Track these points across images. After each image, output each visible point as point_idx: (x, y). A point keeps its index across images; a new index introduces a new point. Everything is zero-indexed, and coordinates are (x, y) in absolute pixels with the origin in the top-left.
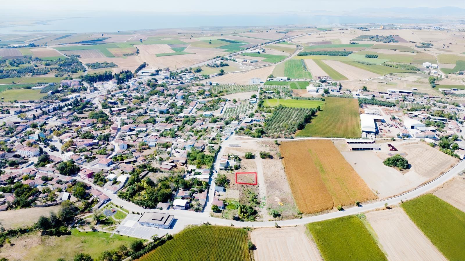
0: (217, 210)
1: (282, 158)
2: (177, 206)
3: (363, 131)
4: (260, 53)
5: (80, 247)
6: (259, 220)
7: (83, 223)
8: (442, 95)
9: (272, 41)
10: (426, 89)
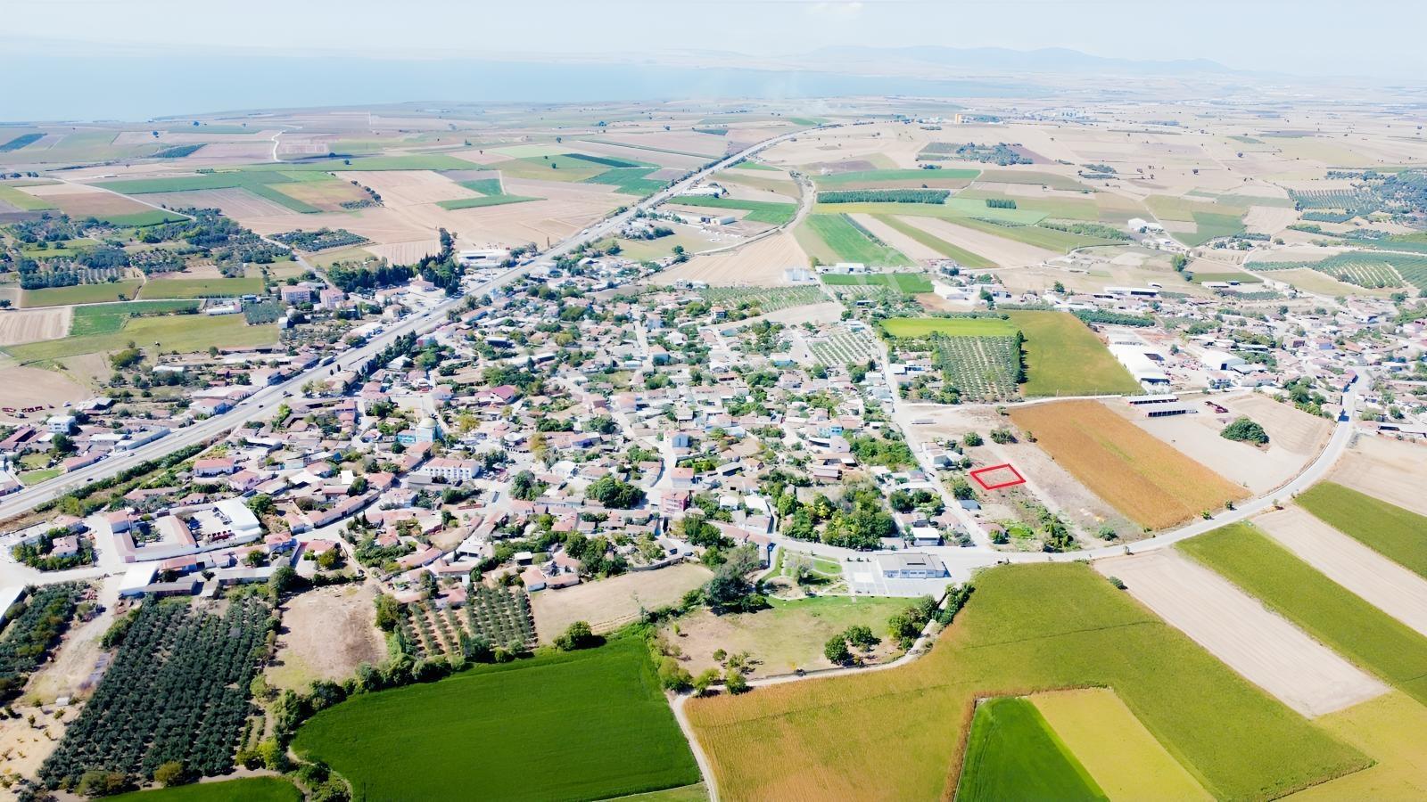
0: (1001, 540)
1: (1035, 440)
2: (920, 539)
3: (1143, 379)
4: (720, 195)
5: (820, 623)
6: (1087, 547)
7: (772, 587)
8: (1218, 297)
9: (712, 161)
10: (1176, 284)
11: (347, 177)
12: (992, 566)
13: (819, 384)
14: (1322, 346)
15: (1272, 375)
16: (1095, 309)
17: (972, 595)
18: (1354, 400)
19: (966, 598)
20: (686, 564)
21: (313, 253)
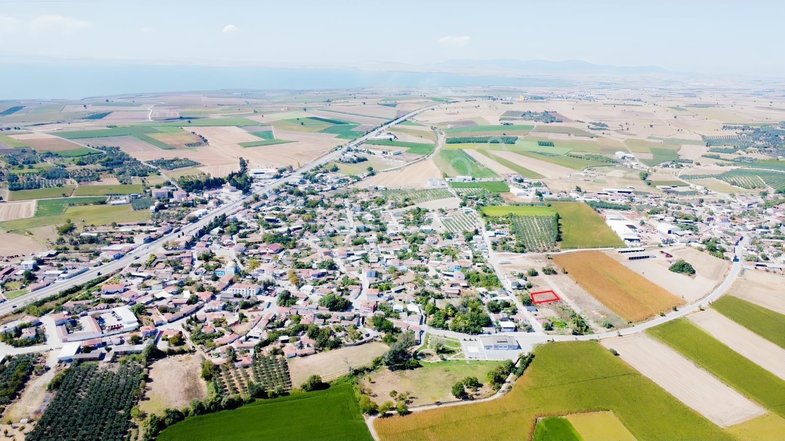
0: (549, 328)
1: (567, 273)
2: (504, 328)
3: (626, 239)
4: (393, 139)
5: (449, 375)
6: (596, 332)
7: (422, 355)
8: (665, 194)
9: (389, 121)
10: (643, 187)
11: (189, 130)
12: (544, 343)
13: (447, 242)
14: (723, 221)
15: (697, 237)
16: (598, 201)
17: (534, 360)
18: (741, 250)
19: (530, 361)
20: (374, 343)
21: (170, 171)
